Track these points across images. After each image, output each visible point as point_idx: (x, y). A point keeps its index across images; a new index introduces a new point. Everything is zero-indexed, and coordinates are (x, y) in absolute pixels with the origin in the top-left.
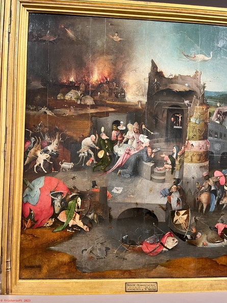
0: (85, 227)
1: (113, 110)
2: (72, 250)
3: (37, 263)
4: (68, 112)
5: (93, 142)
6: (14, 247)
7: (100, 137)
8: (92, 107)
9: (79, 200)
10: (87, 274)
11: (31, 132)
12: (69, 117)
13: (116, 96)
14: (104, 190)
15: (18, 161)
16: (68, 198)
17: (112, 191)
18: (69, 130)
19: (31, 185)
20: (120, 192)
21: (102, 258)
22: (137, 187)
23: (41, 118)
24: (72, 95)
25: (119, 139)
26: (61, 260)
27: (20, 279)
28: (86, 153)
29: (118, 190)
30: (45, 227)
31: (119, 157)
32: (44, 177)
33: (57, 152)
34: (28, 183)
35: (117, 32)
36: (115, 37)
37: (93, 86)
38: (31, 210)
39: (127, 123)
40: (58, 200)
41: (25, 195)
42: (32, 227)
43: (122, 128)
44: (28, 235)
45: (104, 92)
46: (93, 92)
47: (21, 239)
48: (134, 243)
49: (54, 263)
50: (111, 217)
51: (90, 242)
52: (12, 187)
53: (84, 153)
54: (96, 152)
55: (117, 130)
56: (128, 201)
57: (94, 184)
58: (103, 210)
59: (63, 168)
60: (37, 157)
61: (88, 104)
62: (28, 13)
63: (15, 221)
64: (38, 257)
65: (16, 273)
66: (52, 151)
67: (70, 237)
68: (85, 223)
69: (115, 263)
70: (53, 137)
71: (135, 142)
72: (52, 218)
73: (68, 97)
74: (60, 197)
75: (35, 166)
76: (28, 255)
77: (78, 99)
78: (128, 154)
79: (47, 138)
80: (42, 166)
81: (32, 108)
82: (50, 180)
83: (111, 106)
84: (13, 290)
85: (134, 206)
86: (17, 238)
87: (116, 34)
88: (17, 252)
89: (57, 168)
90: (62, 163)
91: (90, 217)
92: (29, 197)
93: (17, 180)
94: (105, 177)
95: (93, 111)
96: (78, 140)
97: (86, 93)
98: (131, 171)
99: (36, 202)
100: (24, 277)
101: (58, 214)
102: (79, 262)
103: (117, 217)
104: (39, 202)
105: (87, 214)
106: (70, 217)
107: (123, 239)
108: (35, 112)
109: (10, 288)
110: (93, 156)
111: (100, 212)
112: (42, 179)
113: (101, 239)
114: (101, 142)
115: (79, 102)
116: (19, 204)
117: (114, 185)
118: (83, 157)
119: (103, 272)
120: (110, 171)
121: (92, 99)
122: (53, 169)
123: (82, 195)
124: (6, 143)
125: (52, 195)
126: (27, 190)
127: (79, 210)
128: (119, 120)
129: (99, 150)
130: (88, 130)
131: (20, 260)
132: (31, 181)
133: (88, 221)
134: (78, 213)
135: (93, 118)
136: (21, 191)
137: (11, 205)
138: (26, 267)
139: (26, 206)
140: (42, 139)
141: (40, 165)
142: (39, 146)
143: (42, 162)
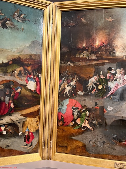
0: (91, 128)
1: (107, 61)
2: (84, 140)
3: (65, 144)
4: (82, 64)
5: (96, 80)
6: (54, 135)
7: (99, 77)
8: (95, 60)
9: (88, 112)
10: (92, 154)
11: (62, 75)
12: (82, 67)
13: (110, 53)
14: (102, 108)
15: (56, 90)
16: (81, 111)
17: (107, 109)
18: (82, 74)
19: (62, 103)
20: (112, 109)
21: (101, 147)
22: (123, 107)
23: (67, 67)
24: (84, 54)
25: (111, 78)
26: (77, 144)
27: (56, 152)
28: (91, 86)
29: (110, 108)
30: (69, 126)
31: (111, 89)
32: (69, 99)
33: (75, 85)
34: (61, 102)
35: (110, 16)
36: (109, 19)
37: (96, 49)
38: (62, 116)
39: (116, 69)
40: (76, 112)
41: (59, 108)
42: (62, 125)
43: (113, 72)
44: (61, 129)
45: (102, 51)
46: (96, 52)
47: (57, 131)
48: (120, 140)
49: (74, 146)
50: (106, 124)
51: (94, 137)
53: (90, 86)
54: (97, 86)
55: (110, 73)
56: (117, 115)
57: (96, 104)
58: (101, 119)
59: (79, 95)
60: (65, 88)
61: (93, 59)
62: (61, 12)
63: (55, 121)
64: (66, 141)
65: (55, 149)
66: (73, 85)
67: (83, 133)
68: (91, 125)
69: (109, 151)
70: (73, 77)
71: (121, 80)
72: (73, 121)
73: (82, 55)
74: (77, 110)
75: (64, 93)
76: (61, 140)
77: (87, 56)
78: (117, 87)
79: (71, 78)
80: (68, 93)
81: (63, 62)
82: (72, 100)
83: (107, 59)
84: (53, 158)
85: (121, 119)
86: (55, 130)
87: (110, 17)
88: (55, 138)
89: (76, 94)
90: (78, 92)
91: (94, 122)
92: (61, 109)
93: (56, 100)
94: (103, 100)
95: (96, 62)
96: (87, 79)
97: (92, 53)
98: (119, 97)
100: (58, 151)
101: (76, 120)
102: (88, 147)
103: (110, 124)
104: (66, 112)
105: (92, 121)
106: (82, 122)
107: (113, 137)
108: (64, 64)
109: (51, 156)
110: (95, 88)
111: (99, 120)
112: (68, 100)
113: (100, 136)
114: (101, 80)
115: (88, 58)
116: (56, 113)
117: (108, 105)
118: (90, 88)
119: (101, 155)
120: (106, 97)
121: (95, 56)
123: (89, 110)
124: (50, 81)
125: (73, 109)
126: (60, 105)
127: (88, 118)
128: (111, 67)
129: (99, 85)
130: (93, 73)
131: (57, 142)
132: (62, 101)
133: (92, 125)
134: (87, 120)
135: (96, 67)
136: (57, 106)
137: (52, 113)
138: (60, 146)
139: (60, 114)
140: (68, 79)
141: (67, 92)
142: (66, 82)
143: (68, 91)
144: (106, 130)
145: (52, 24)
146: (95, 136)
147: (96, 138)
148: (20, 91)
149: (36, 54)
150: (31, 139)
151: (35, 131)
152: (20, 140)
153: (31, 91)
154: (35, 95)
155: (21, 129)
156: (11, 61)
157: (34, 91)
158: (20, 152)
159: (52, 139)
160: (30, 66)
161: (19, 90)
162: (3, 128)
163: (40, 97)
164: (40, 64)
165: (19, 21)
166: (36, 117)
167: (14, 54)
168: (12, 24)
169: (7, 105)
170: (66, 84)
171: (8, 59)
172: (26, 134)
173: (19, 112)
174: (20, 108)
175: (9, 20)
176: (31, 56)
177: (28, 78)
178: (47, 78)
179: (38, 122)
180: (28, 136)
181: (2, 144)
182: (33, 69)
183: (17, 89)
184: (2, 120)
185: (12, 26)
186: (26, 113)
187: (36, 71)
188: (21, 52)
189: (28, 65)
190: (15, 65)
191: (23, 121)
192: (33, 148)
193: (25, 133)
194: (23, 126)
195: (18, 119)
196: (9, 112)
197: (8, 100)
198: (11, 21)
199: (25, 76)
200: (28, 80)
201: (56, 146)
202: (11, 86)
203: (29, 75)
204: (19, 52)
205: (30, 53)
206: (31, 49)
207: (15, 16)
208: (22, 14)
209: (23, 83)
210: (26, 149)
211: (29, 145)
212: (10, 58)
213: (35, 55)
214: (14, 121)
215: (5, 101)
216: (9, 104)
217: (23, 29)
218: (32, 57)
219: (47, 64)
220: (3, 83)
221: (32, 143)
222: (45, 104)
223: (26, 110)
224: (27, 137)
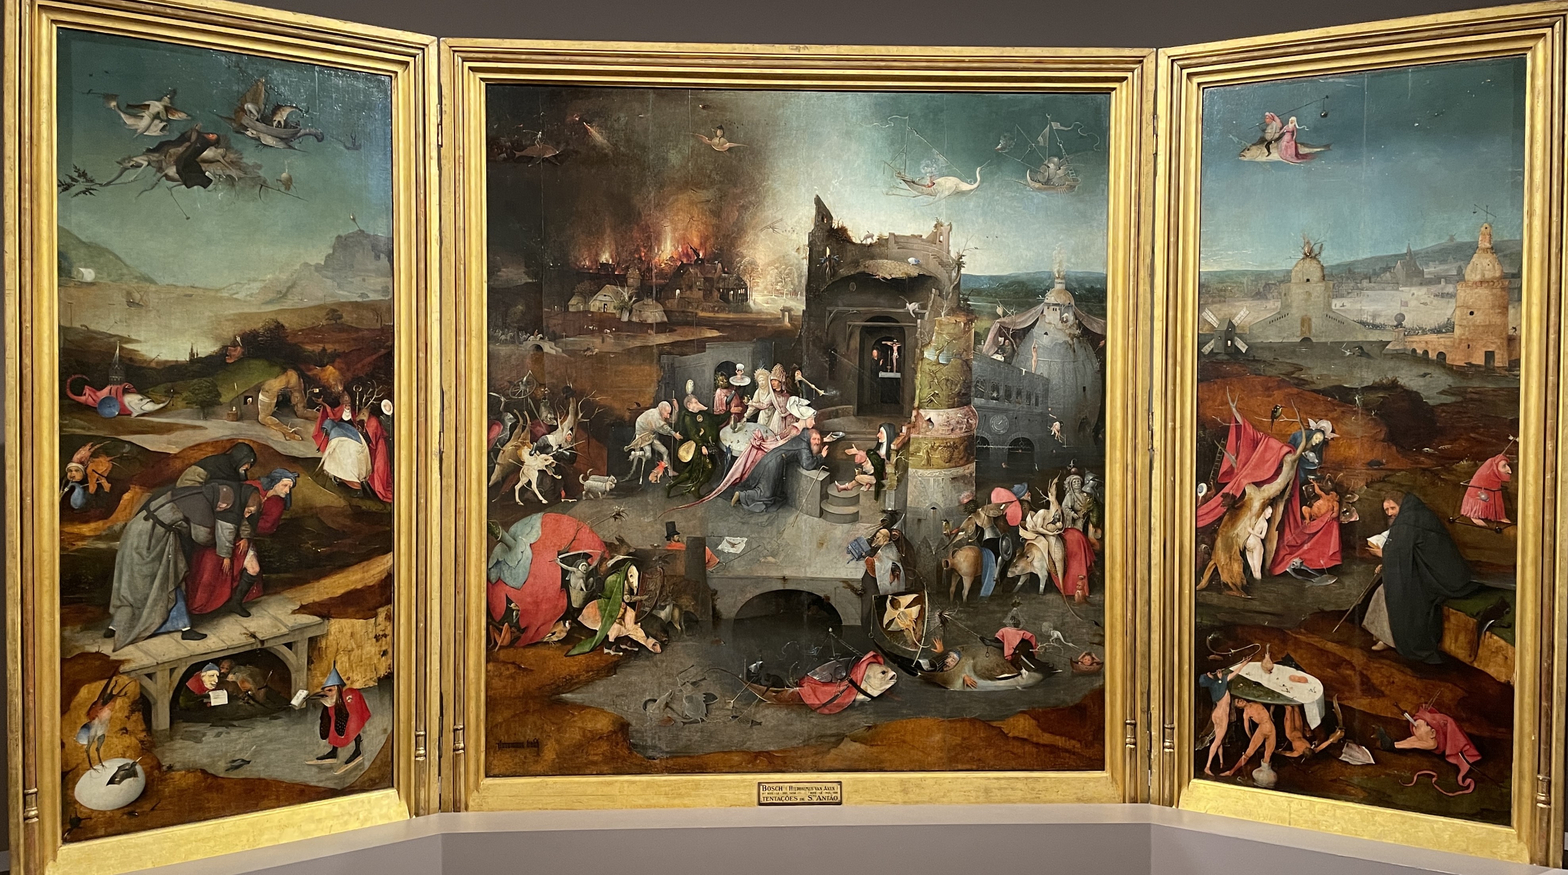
0: (650, 643)
1: (715, 334)
2: (618, 701)
3: (530, 734)
4: (597, 345)
5: (666, 420)
6: (473, 694)
7: (683, 407)
8: (661, 328)
9: (634, 571)
10: (657, 761)
11: (503, 399)
12: (600, 358)
13: (724, 297)
14: (698, 546)
15: (474, 476)
16: (603, 569)
17: (720, 547)
18: (601, 392)
19: (508, 537)
20: (739, 549)
21: (696, 722)
22: (785, 535)
23: (528, 361)
24: (607, 298)
25: (734, 409)
26: (590, 726)
27: (487, 776)
28: (648, 449)
29: (733, 545)
30: (547, 643)
31: (734, 458)
32: (540, 515)
33: (571, 448)
34: (501, 533)
35: (721, 128)
36: (716, 140)
37: (661, 274)
38: (509, 602)
39: (755, 369)
40: (579, 574)
41: (493, 562)
42: (512, 644)
43: (741, 380)
44: (505, 663)
45: (690, 288)
46: (661, 291)
47: (487, 676)
48: (778, 682)
49: (573, 735)
50: (716, 616)
51: (665, 679)
52: (460, 542)
53: (642, 449)
54: (672, 445)
55: (729, 386)
56: (762, 572)
57: (672, 531)
58: (695, 598)
59: (589, 491)
60: (523, 463)
61: (650, 321)
62: (483, 84)
63: (473, 628)
64: (531, 719)
65: (478, 761)
66: (560, 446)
67: (613, 668)
68: (650, 630)
69: (732, 734)
70: (559, 408)
71: (776, 416)
72: (564, 619)
73: (596, 304)
74: (582, 567)
75: (517, 487)
76: (507, 714)
77: (622, 309)
78: (759, 448)
79: (546, 415)
80: (534, 486)
81: (503, 337)
83: (711, 324)
84: (471, 803)
85: (779, 586)
86: (478, 672)
87: (719, 132)
88: (478, 707)
89: (574, 490)
90: (586, 478)
91: (663, 614)
92: (505, 568)
93: (474, 524)
94: (700, 510)
95: (663, 339)
96: (627, 415)
97: (643, 292)
98: (768, 494)
99: (522, 579)
100: (496, 771)
101: (579, 611)
102: (637, 731)
103: (733, 615)
104: (531, 580)
105: (654, 607)
106: (610, 618)
107: (749, 671)
108: (511, 347)
109: (463, 796)
110: (665, 457)
111: (687, 602)
112: (537, 520)
113: (694, 673)
114: (687, 419)
115: (625, 318)
116: (480, 586)
117: (725, 531)
118: (640, 460)
119: (698, 757)
120: (713, 495)
121: (661, 308)
122: (563, 494)
123: (640, 559)
124: (442, 431)
125: (563, 560)
126: (498, 548)
127: (634, 598)
128: (731, 359)
129: (682, 442)
130: (652, 389)
131: (486, 729)
132: (507, 526)
133: (656, 626)
134: (632, 605)
135: (665, 359)
136: (484, 552)
137: (461, 588)
138: (502, 746)
139: (497, 589)
140: (533, 417)
141: (529, 483)
142: (526, 434)
143: (534, 477)
144: (718, 642)
145: (440, 147)
146: (669, 675)
147: (675, 684)
148: (287, 490)
149: (359, 300)
150: (352, 724)
151: (371, 684)
152: (299, 729)
153: (342, 486)
154: (367, 505)
155: (299, 677)
156: (235, 344)
157: (358, 487)
158: (302, 792)
159: (461, 712)
160: (332, 362)
161: (282, 487)
162: (210, 677)
163: (391, 515)
164: (383, 351)
165: (269, 140)
166: (375, 616)
167: (247, 310)
168: (232, 163)
169: (227, 562)
170: (524, 444)
171: (217, 338)
172: (329, 702)
173: (288, 594)
174: (289, 575)
175: (216, 144)
176: (334, 312)
177: (327, 424)
178: (422, 419)
179: (385, 636)
180: (340, 709)
181: (209, 756)
182: (349, 375)
183: (274, 481)
184: (205, 636)
185: (234, 173)
186: (326, 597)
187: (364, 385)
188: (283, 296)
189: (322, 360)
190: (258, 365)
191: (311, 640)
192: (367, 765)
193: (322, 696)
194: (310, 661)
195: (284, 630)
196: (238, 596)
197: (231, 538)
198: (228, 148)
199: (310, 412)
200: (327, 434)
201: (483, 748)
202: (242, 470)
203: (328, 409)
204: (272, 296)
205: (330, 300)
206: (332, 278)
207: (245, 121)
208: (278, 108)
209: (303, 449)
210: (329, 774)
211: (345, 752)
212: (229, 331)
213: (356, 305)
214: (262, 642)
215: (212, 544)
216: (236, 556)
217: (288, 184)
218: (341, 317)
219: (422, 346)
220: (200, 455)
221: (358, 740)
222: (422, 547)
223: (323, 581)
224: (332, 713)
